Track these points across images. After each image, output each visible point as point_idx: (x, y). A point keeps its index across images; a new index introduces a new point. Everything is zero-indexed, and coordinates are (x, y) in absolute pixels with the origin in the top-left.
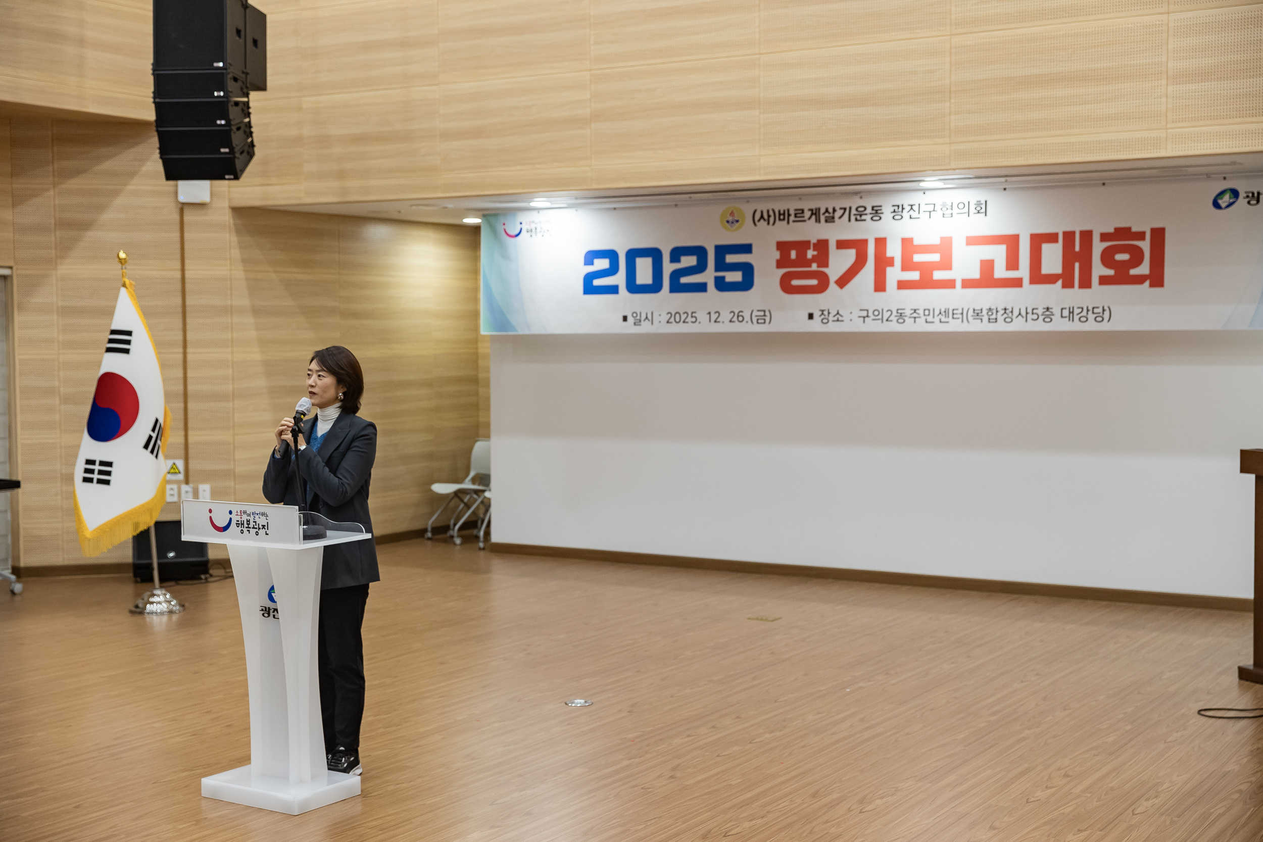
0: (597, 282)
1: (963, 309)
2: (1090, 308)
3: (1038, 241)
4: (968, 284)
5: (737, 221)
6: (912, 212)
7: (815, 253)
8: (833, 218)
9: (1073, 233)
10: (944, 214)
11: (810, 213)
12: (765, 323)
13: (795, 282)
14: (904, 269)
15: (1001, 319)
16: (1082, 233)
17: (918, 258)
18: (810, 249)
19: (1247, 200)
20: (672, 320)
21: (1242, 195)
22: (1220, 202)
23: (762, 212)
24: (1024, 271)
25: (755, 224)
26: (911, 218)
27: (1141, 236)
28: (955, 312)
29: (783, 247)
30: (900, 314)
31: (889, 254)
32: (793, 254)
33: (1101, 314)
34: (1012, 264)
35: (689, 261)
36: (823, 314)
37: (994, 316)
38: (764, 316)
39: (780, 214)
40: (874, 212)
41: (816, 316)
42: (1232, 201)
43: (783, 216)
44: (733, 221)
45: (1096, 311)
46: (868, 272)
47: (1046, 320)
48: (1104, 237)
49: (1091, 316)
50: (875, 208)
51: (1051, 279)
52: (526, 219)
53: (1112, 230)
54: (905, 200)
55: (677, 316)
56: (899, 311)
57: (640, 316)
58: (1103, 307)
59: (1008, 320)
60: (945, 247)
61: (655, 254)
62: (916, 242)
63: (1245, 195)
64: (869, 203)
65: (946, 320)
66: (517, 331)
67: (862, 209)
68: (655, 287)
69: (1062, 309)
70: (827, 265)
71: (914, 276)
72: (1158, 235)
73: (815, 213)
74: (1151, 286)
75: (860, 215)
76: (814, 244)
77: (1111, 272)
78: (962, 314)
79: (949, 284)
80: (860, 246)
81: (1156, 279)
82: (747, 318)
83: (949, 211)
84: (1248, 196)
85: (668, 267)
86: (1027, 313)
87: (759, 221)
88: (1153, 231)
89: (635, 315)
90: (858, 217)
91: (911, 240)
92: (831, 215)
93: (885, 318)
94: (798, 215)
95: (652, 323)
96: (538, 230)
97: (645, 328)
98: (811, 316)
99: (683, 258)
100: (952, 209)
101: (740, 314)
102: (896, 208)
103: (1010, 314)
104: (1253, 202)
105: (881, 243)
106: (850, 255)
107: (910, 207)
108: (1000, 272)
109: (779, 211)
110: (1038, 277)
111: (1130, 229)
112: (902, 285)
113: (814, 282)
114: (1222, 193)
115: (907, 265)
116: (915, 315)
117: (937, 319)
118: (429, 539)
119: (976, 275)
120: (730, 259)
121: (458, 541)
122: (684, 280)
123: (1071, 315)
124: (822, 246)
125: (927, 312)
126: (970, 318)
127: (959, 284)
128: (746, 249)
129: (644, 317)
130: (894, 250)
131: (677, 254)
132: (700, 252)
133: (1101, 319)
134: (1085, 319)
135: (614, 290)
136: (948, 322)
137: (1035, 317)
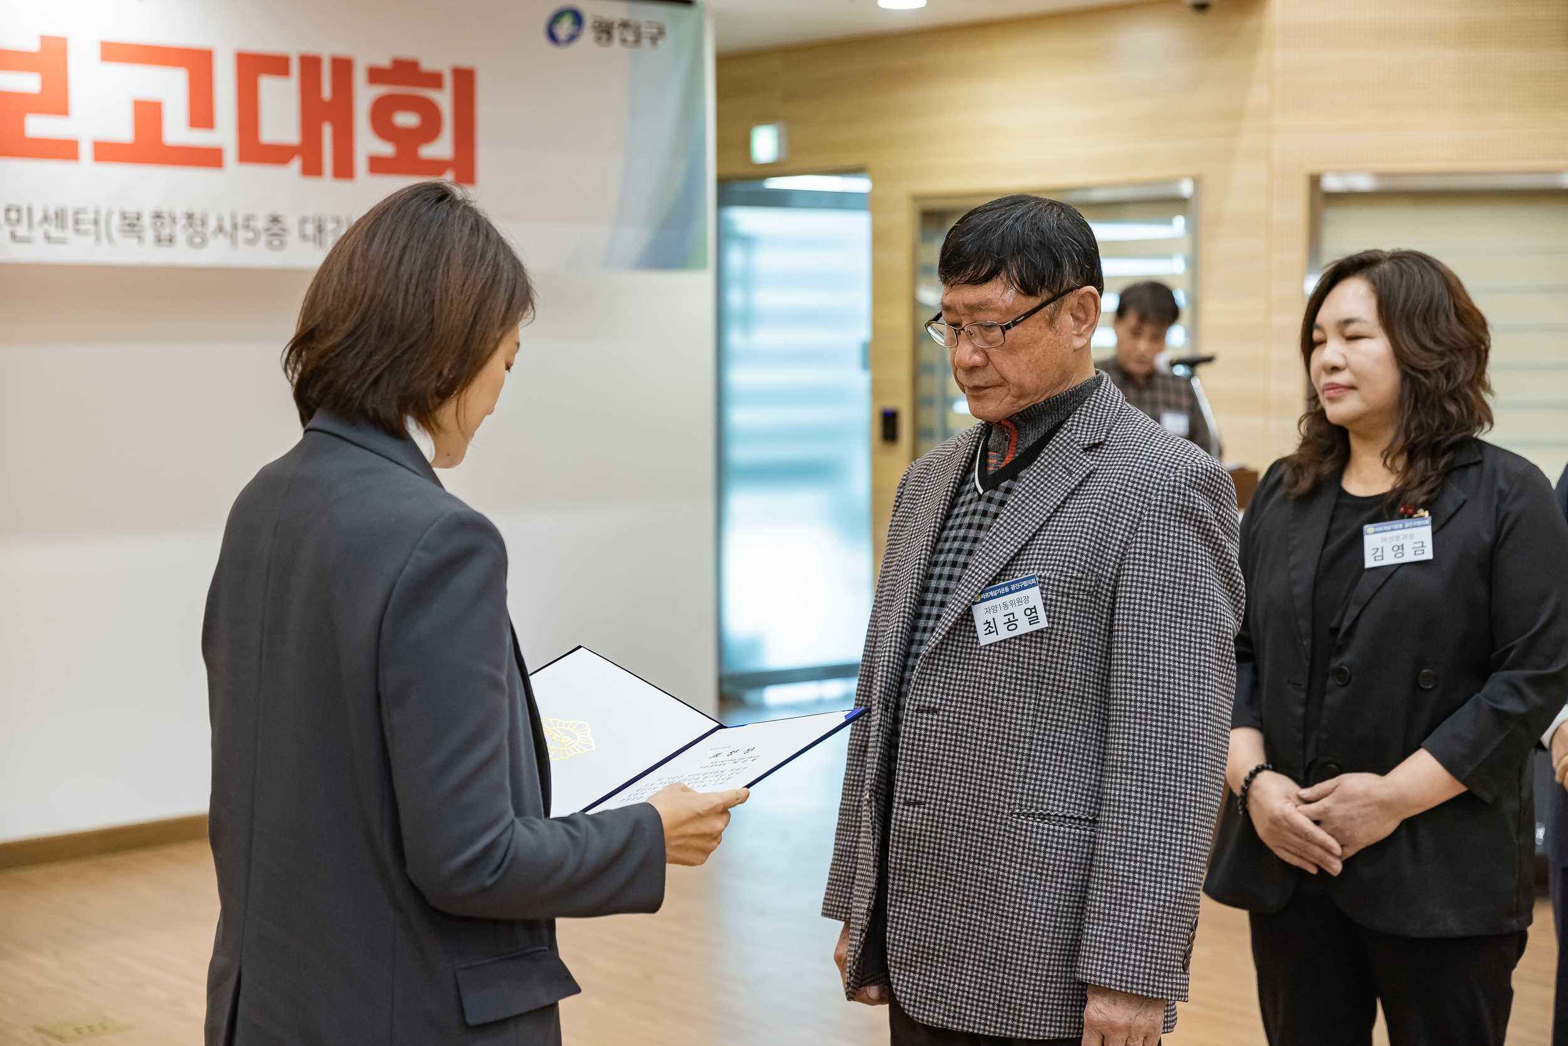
1: (97, 212)
3: (251, 67)
4: (106, 152)
9: (320, 59)
15: (181, 236)
16: (334, 61)
19: (596, 32)
21: (588, 22)
22: (556, 30)
24: (225, 133)
27: (434, 80)
28: (81, 216)
34: (201, 114)
37: (166, 232)
42: (574, 31)
47: (271, 243)
48: (376, 75)
51: (278, 155)
53: (388, 64)
59: (198, 240)
60: (52, 61)
63: (592, 24)
65: (60, 235)
69: (303, 221)
72: (465, 82)
77: (386, 149)
78: (96, 222)
79: (65, 150)
81: (464, 169)
84: (596, 27)
86: (235, 226)
88: (457, 73)
103: (199, 229)
104: (603, 39)
108: (177, 130)
110: (253, 149)
111: (417, 63)
114: (557, 17)
117: (38, 233)
119: (123, 131)
123: (320, 234)
125: (13, 215)
126: (116, 234)
127: (86, 151)
136: (62, 241)
137: (251, 235)
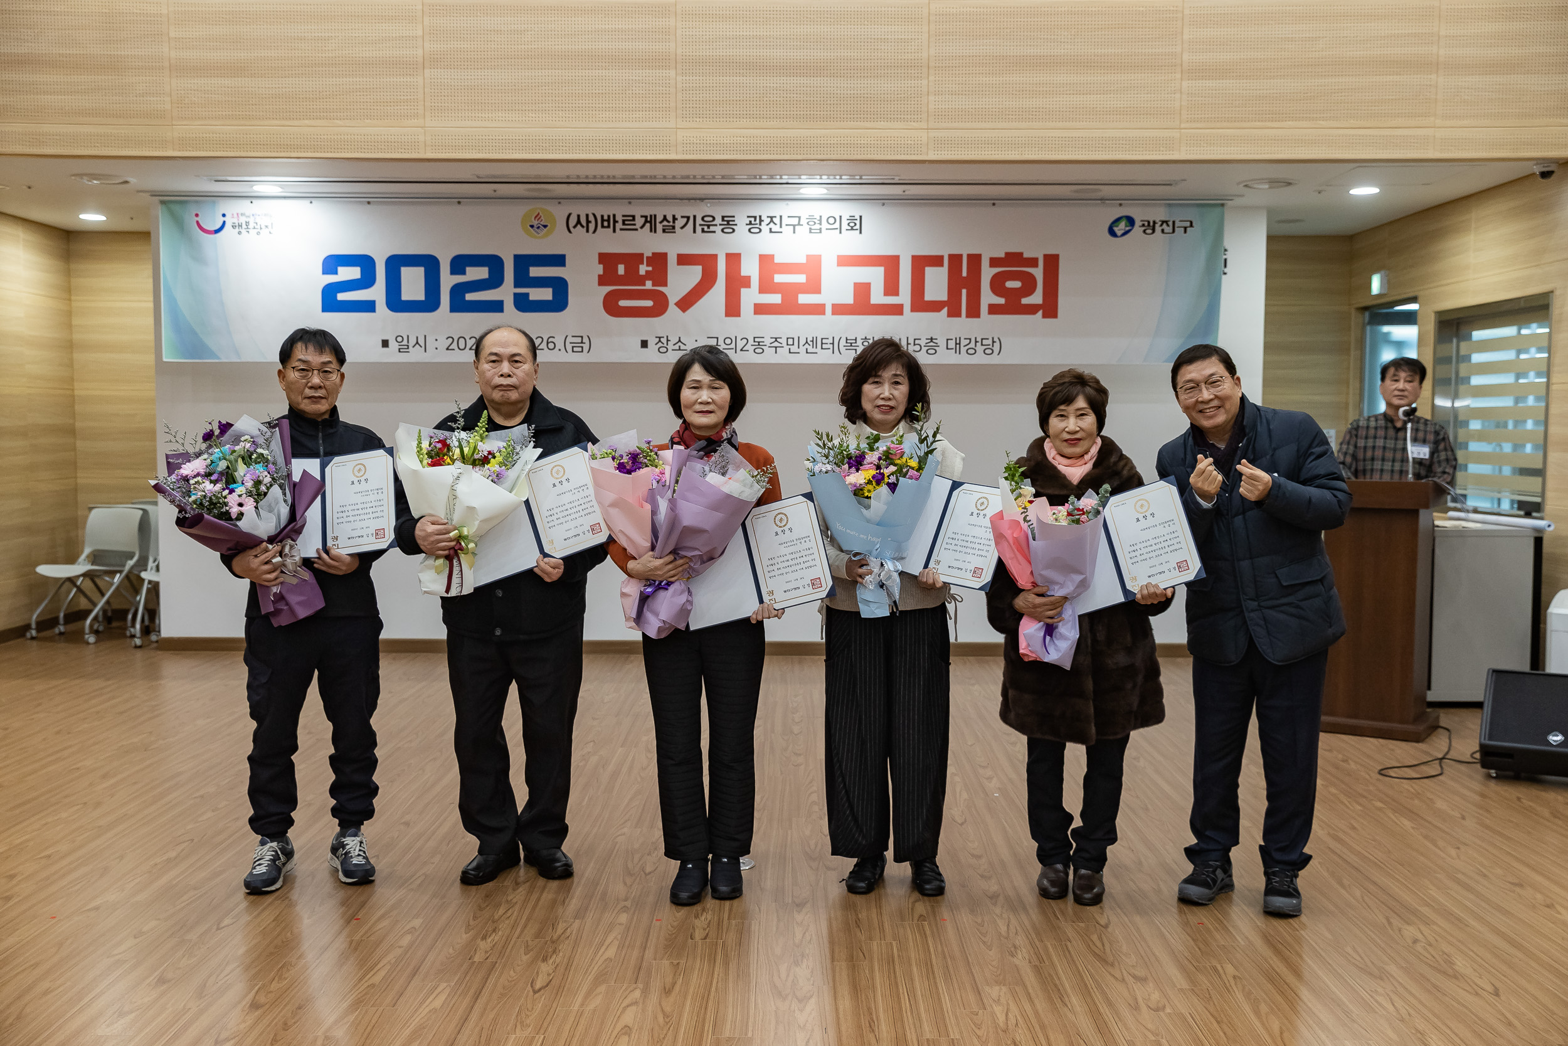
0: (341, 297)
1: (833, 338)
2: (979, 339)
3: (921, 263)
4: (839, 310)
5: (545, 226)
6: (772, 225)
7: (650, 269)
8: (674, 227)
9: (961, 256)
10: (810, 229)
11: (643, 219)
12: (582, 351)
13: (623, 303)
14: (762, 290)
16: (969, 256)
17: (779, 278)
18: (643, 263)
19: (1144, 228)
20: (454, 346)
21: (1138, 223)
22: (1116, 229)
23: (579, 216)
24: (904, 297)
25: (570, 232)
26: (771, 231)
27: (1033, 262)
28: (824, 341)
29: (606, 259)
30: (759, 345)
31: (744, 272)
32: (621, 270)
33: (991, 346)
34: (892, 288)
35: (478, 273)
36: (660, 341)
38: (581, 344)
39: (603, 220)
40: (726, 223)
41: (652, 342)
42: (1127, 229)
43: (608, 222)
44: (539, 226)
45: (985, 342)
46: (717, 294)
47: (929, 351)
48: (994, 262)
49: (980, 348)
50: (726, 219)
51: (935, 306)
52: (234, 210)
53: (1003, 255)
54: (765, 210)
55: (462, 341)
56: (756, 340)
57: (408, 342)
58: (993, 338)
60: (813, 266)
61: (429, 264)
62: (776, 261)
63: (1141, 223)
64: (718, 212)
65: (814, 350)
66: (219, 358)
67: (711, 219)
68: (430, 304)
69: (947, 340)
70: (665, 284)
71: (775, 299)
72: (1052, 262)
73: (650, 221)
74: (1044, 316)
75: (707, 225)
76: (647, 257)
77: (1002, 301)
78: (833, 344)
79: (819, 310)
80: (707, 262)
81: (1050, 309)
82: (560, 345)
83: (817, 226)
84: (1143, 225)
85: (448, 281)
86: (908, 344)
87: (575, 227)
88: (1047, 257)
89: (399, 339)
90: (706, 228)
91: (772, 257)
92: (671, 224)
93: (739, 349)
94: (626, 222)
95: (425, 351)
96: (251, 226)
97: (416, 355)
98: (644, 344)
99: (468, 269)
100: (820, 224)
101: (550, 340)
102: (753, 219)
104: (1149, 231)
105: (734, 259)
106: (694, 274)
107: (769, 219)
108: (878, 296)
109: (602, 216)
110: (920, 304)
111: (1021, 254)
112: (760, 309)
113: (649, 303)
114: (1118, 220)
115: (766, 286)
116: (776, 344)
117: (802, 349)
118: (33, 638)
119: (849, 299)
120: (535, 272)
121: (92, 639)
122: (470, 297)
123: (958, 346)
124: (659, 260)
125: (790, 341)
126: (842, 349)
127: (829, 309)
128: (559, 260)
129: (413, 341)
130: (750, 268)
131: (459, 264)
132: (494, 263)
133: (990, 351)
134: (973, 351)
135: (368, 306)
136: (815, 353)
